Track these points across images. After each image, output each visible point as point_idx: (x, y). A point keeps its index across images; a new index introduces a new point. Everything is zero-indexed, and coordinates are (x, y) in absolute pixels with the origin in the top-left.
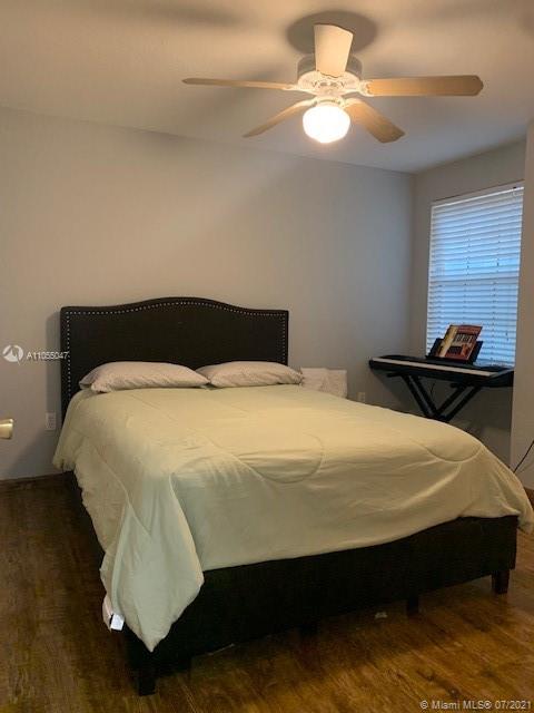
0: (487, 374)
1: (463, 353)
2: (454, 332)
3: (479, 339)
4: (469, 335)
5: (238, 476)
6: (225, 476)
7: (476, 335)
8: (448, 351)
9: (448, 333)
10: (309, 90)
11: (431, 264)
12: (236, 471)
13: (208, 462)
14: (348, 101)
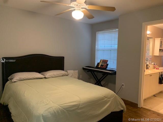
0: (110, 72)
1: (104, 66)
2: (101, 61)
3: (108, 63)
4: (105, 62)
5: (60, 112)
6: (56, 112)
7: (107, 62)
8: (101, 66)
9: (100, 62)
10: (74, 6)
11: (96, 45)
12: (59, 110)
13: (51, 109)
14: (83, 9)
